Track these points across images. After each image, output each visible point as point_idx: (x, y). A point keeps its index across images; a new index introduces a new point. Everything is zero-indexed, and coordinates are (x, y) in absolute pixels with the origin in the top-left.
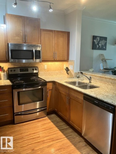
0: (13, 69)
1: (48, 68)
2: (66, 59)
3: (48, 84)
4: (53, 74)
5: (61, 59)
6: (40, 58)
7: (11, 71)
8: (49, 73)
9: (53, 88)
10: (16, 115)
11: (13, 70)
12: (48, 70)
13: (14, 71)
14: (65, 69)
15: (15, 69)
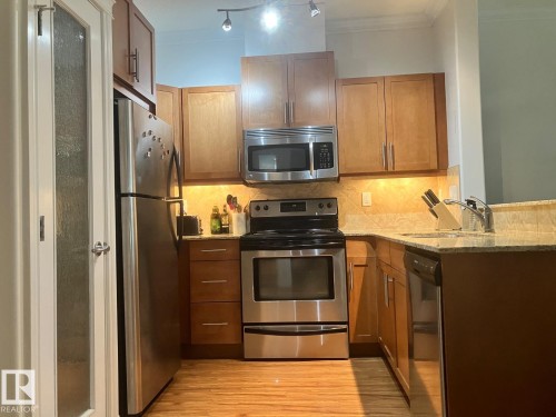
0: (262, 205)
1: (374, 204)
2: (434, 165)
3: (348, 243)
4: (396, 224)
5: (415, 165)
6: (332, 166)
7: (258, 208)
8: (381, 220)
9: (369, 259)
10: (248, 331)
11: (262, 208)
12: (377, 208)
13: (266, 208)
14: (423, 197)
15: (267, 203)
